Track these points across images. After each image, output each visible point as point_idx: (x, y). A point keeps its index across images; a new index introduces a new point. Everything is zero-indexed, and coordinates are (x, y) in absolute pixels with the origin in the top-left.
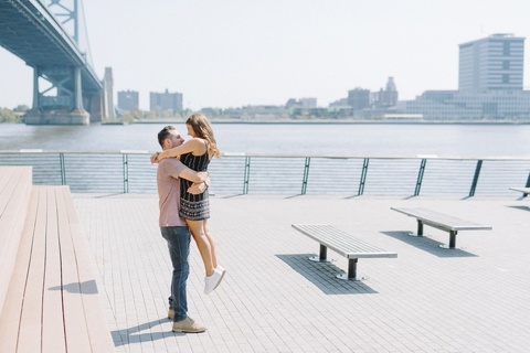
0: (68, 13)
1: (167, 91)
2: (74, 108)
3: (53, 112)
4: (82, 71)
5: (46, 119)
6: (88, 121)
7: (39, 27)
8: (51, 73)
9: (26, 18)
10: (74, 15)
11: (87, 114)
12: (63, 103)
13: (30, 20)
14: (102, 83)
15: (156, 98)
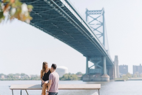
0: (100, 34)
1: (140, 65)
2: (103, 74)
3: (94, 76)
4: (106, 58)
5: (91, 78)
6: (109, 79)
7: (91, 41)
8: (93, 59)
9: (86, 38)
10: (103, 34)
11: (108, 77)
12: (98, 72)
13: (88, 38)
14: (114, 62)
15: (136, 68)
